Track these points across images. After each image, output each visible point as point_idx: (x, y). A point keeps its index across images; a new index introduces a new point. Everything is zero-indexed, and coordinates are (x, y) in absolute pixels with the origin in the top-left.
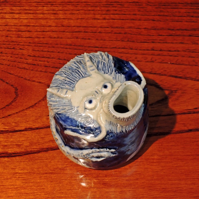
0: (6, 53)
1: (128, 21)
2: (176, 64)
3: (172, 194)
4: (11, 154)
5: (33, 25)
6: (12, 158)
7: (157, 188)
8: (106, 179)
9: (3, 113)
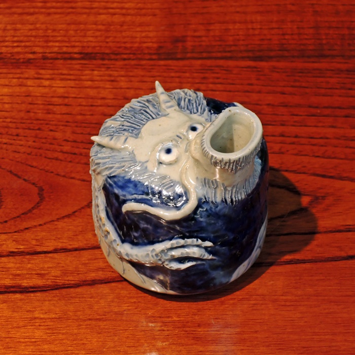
1: (239, 94)
2: (323, 157)
4: (26, 288)
5: (73, 96)
6: (28, 294)
7: (293, 347)
8: (199, 330)
9: (15, 225)
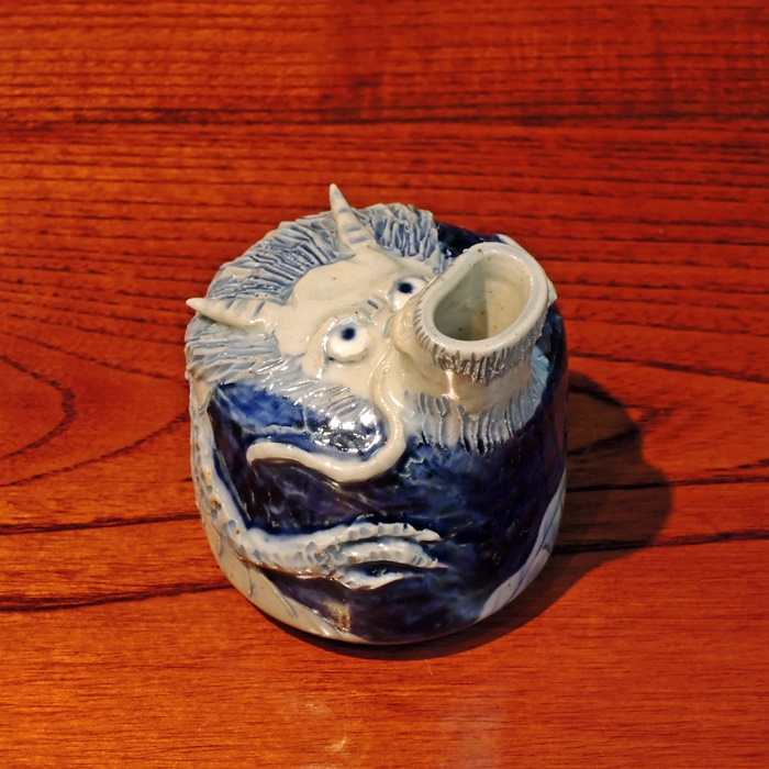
0: (35, 284)
1: (493, 194)
2: (668, 327)
3: (657, 745)
4: (34, 600)
5: (140, 199)
6: (40, 615)
7: (600, 725)
8: (401, 688)
9: (12, 470)
